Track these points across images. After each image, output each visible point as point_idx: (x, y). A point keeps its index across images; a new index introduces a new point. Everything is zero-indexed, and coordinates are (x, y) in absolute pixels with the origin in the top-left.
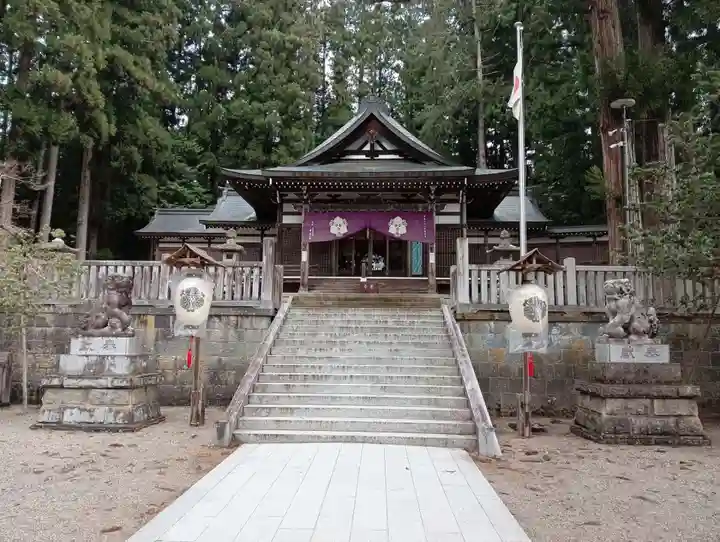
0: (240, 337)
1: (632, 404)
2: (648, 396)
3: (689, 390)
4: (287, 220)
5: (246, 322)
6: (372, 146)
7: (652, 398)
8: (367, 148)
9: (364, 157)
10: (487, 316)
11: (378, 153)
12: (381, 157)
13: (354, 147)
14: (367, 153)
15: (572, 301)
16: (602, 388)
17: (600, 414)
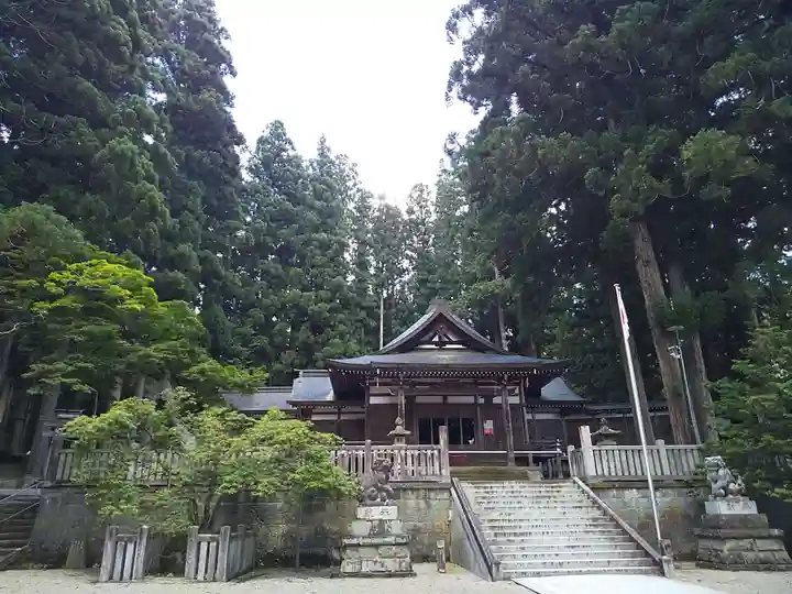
0: (429, 506)
1: (741, 543)
2: (751, 537)
3: (776, 532)
4: (373, 400)
5: (432, 495)
6: (440, 338)
7: (755, 538)
8: (436, 339)
9: (434, 346)
10: (611, 484)
11: (446, 343)
12: (448, 346)
13: (426, 338)
14: (436, 343)
15: (667, 472)
16: (722, 532)
17: (722, 551)
